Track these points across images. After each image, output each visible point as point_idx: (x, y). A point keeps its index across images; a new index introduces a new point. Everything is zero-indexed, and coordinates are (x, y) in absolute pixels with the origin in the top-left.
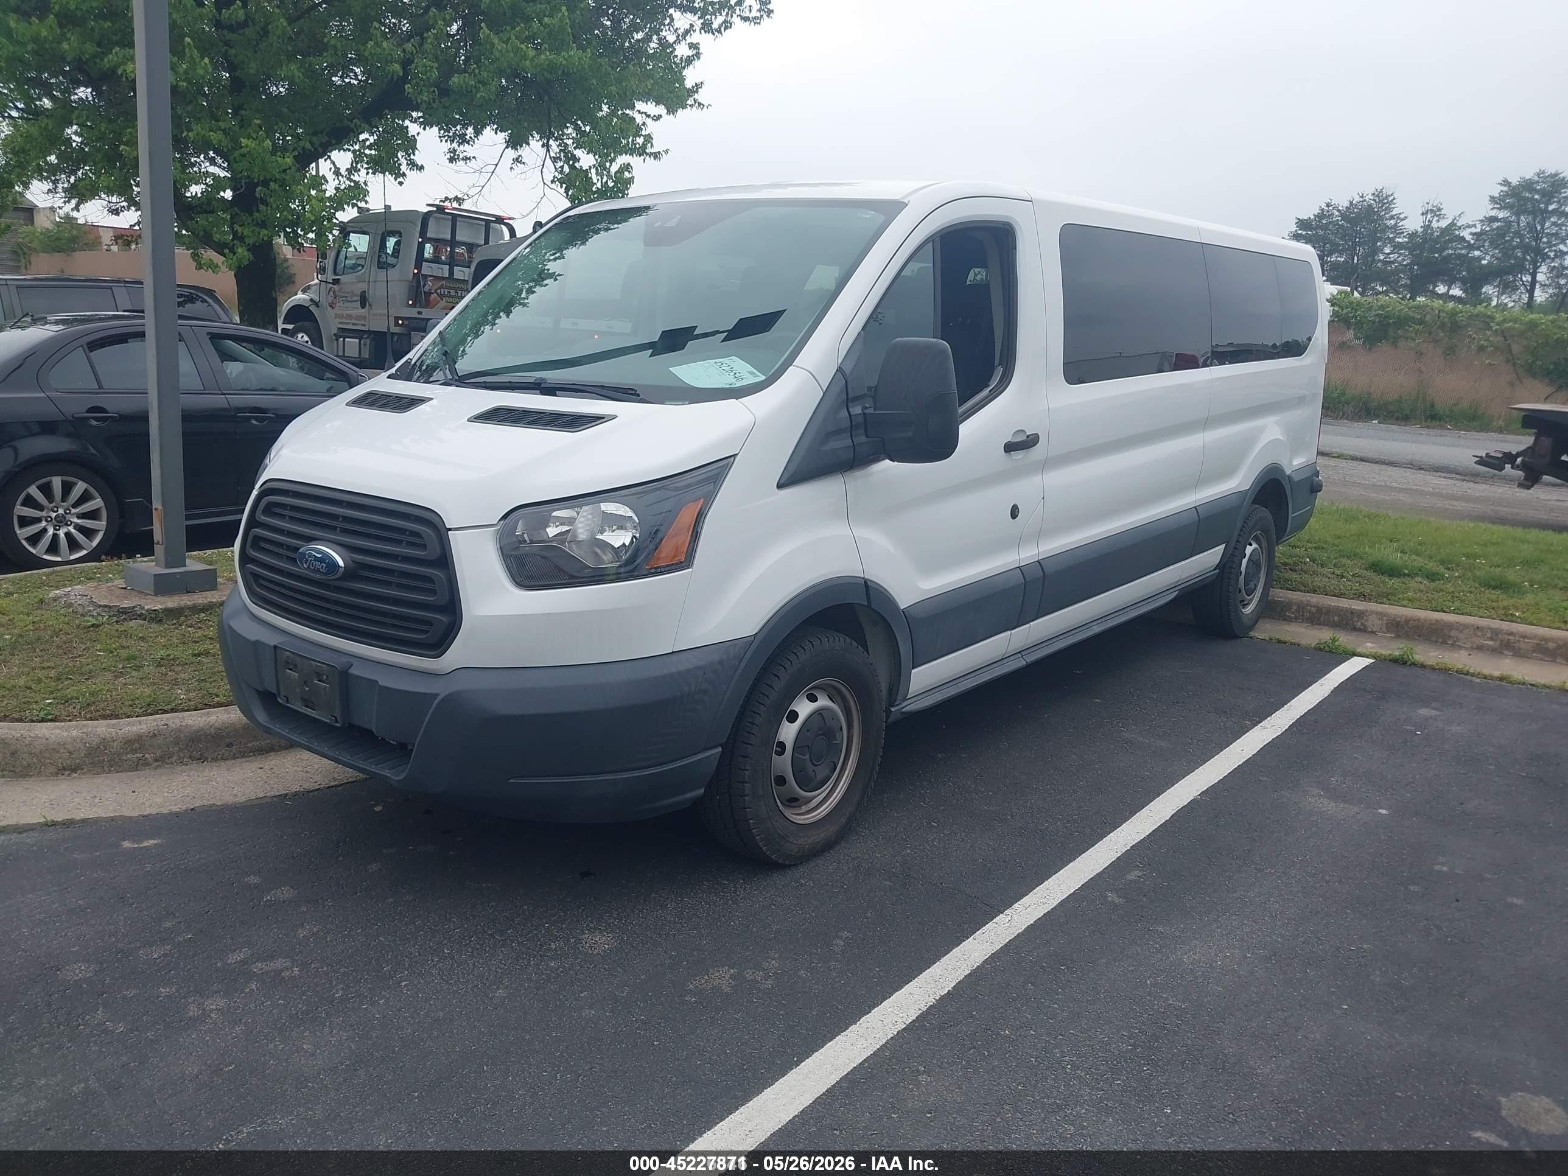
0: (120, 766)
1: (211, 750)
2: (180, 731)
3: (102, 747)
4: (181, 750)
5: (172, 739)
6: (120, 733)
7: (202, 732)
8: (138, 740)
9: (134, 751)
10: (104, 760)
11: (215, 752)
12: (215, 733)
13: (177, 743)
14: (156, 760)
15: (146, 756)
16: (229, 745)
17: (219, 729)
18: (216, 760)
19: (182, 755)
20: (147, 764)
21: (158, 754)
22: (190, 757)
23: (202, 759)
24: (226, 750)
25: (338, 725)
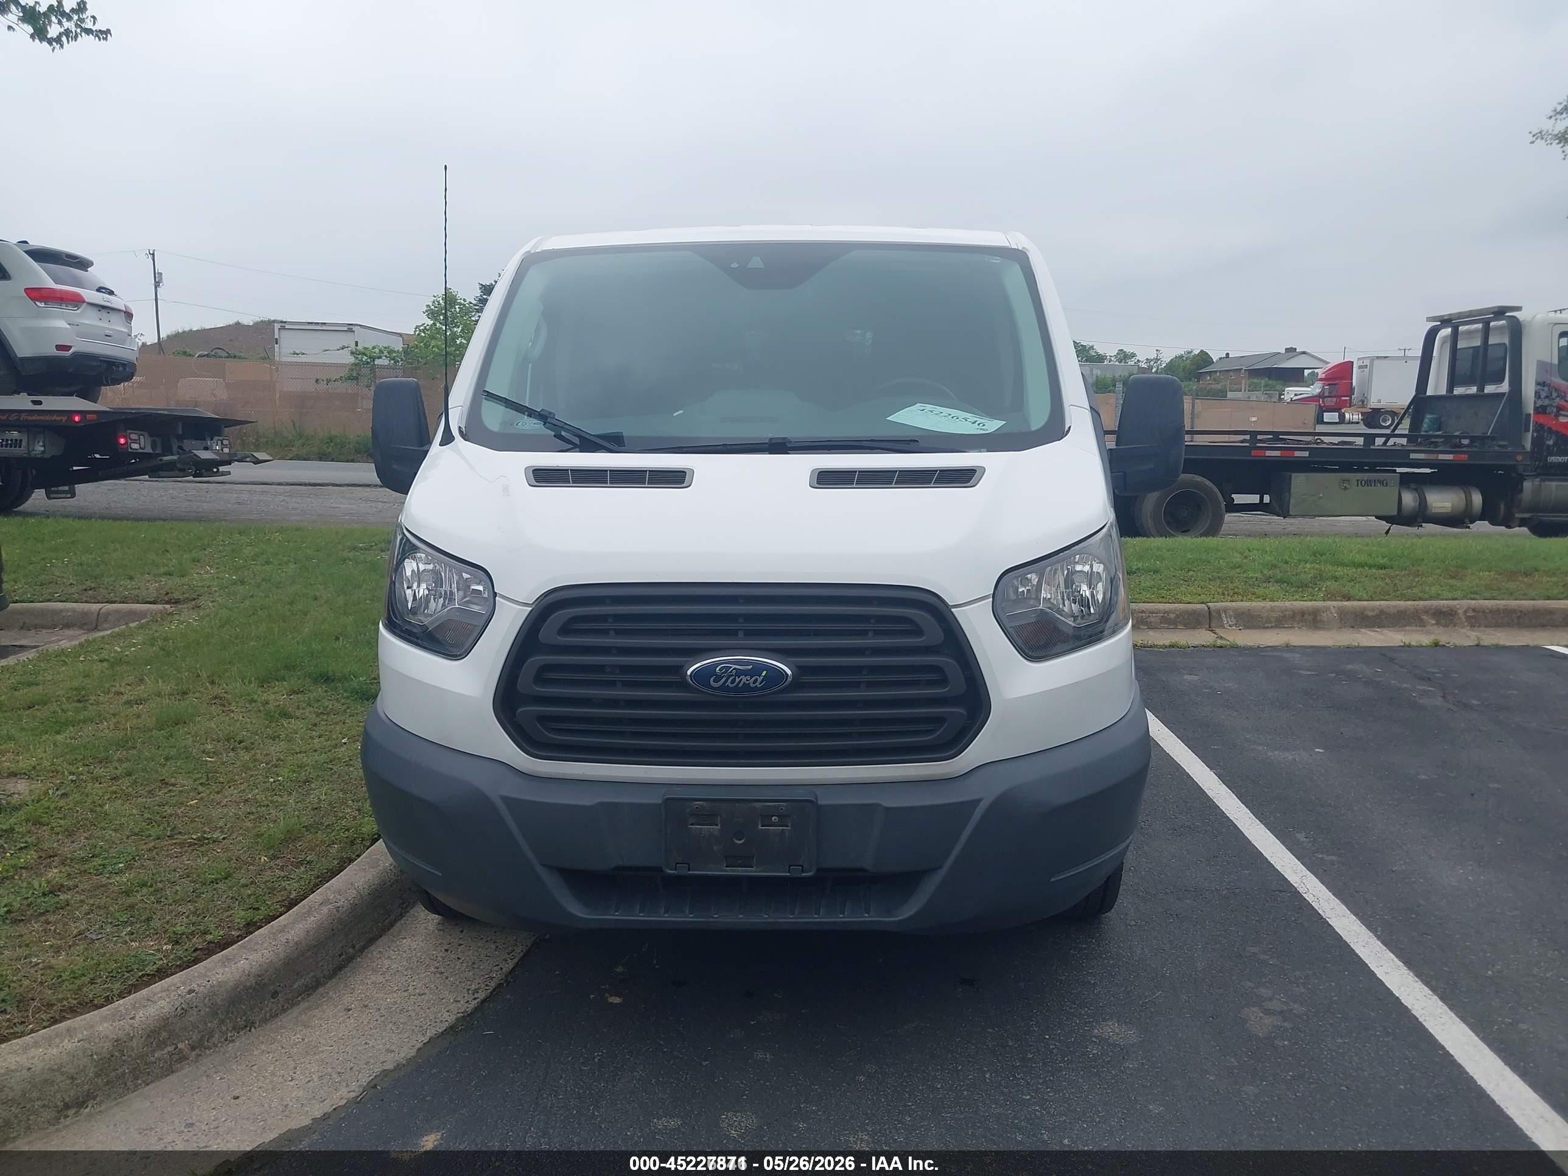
0: (149, 1073)
1: (257, 1009)
2: (215, 994)
3: (117, 1054)
4: (222, 1022)
5: (207, 1010)
6: (136, 1023)
7: (241, 987)
8: (165, 1026)
9: (162, 1044)
10: (124, 1074)
11: (261, 1010)
12: (256, 983)
13: (215, 1014)
14: (193, 1048)
15: (180, 1046)
16: (275, 994)
17: (259, 976)
18: (265, 1021)
19: (224, 1028)
20: (183, 1058)
21: (194, 1037)
22: (234, 1028)
23: (249, 1025)
24: (273, 1003)
25: (810, 874)
